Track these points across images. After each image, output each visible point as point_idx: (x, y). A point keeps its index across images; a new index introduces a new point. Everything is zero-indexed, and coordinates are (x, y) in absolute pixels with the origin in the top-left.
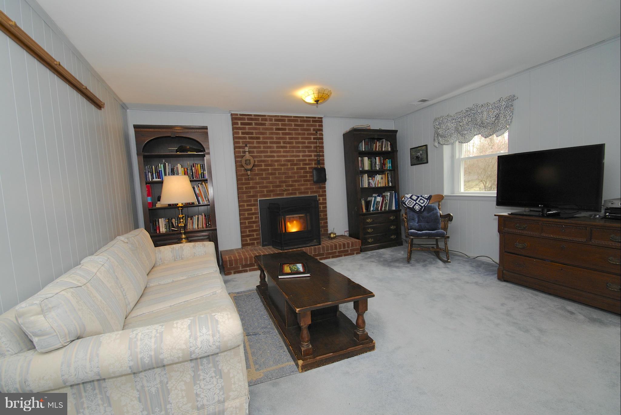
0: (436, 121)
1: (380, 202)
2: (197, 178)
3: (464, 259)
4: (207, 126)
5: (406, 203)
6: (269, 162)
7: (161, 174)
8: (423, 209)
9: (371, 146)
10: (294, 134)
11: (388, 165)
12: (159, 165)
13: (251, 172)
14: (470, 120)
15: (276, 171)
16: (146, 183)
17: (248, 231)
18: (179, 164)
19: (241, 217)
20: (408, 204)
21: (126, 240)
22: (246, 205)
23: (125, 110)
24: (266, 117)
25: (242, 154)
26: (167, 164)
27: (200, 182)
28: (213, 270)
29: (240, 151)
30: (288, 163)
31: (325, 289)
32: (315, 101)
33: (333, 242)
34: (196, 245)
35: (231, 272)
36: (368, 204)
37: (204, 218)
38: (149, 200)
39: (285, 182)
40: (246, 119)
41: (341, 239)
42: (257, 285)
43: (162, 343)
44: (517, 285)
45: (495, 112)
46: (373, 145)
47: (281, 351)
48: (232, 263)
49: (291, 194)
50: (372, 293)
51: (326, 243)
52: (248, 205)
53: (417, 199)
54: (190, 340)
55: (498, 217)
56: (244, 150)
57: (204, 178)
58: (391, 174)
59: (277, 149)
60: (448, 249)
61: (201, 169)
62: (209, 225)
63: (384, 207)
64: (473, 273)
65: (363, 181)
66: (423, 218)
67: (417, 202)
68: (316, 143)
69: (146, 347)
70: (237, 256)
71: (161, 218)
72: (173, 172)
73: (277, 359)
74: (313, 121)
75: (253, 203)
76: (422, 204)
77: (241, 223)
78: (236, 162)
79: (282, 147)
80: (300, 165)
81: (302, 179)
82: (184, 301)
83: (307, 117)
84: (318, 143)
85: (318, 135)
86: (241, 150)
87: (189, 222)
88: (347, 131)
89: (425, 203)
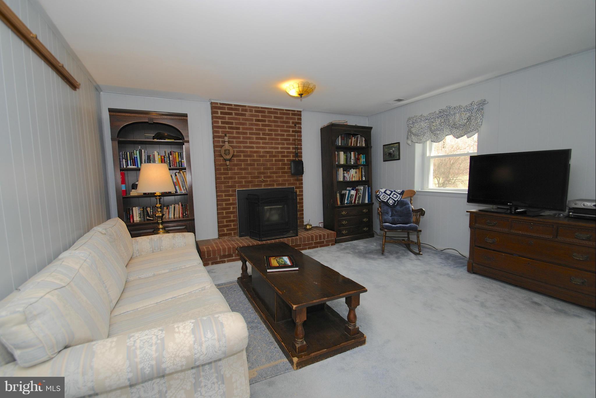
0: (410, 120)
1: (354, 195)
2: (175, 167)
3: (433, 252)
4: (187, 114)
5: (381, 197)
6: (248, 153)
7: (136, 161)
8: (396, 203)
9: (347, 141)
10: (273, 126)
11: (362, 160)
12: (134, 151)
13: (230, 162)
14: (443, 121)
15: (254, 162)
16: (121, 170)
17: (225, 221)
18: (156, 152)
19: (219, 207)
20: (382, 198)
21: (104, 232)
22: (224, 195)
23: (99, 92)
24: (247, 108)
25: (221, 144)
26: (143, 151)
27: (178, 171)
28: (197, 263)
29: (219, 140)
30: (267, 154)
31: (317, 284)
32: (299, 95)
33: (309, 233)
34: (175, 236)
35: (209, 263)
36: (343, 196)
37: (181, 208)
38: (123, 187)
39: (263, 173)
40: (226, 108)
41: (316, 230)
42: (238, 277)
43: (165, 351)
44: (485, 277)
45: (467, 115)
46: (349, 140)
47: (272, 347)
48: (210, 254)
49: (270, 185)
50: (365, 288)
51: (302, 234)
52: (226, 196)
53: (391, 194)
54: (194, 346)
55: (469, 213)
56: (223, 140)
57: (181, 166)
58: (365, 169)
59: (257, 140)
60: (420, 242)
61: (179, 157)
62: (186, 214)
63: (358, 200)
64: (443, 265)
65: (339, 174)
66: (396, 212)
67: (391, 196)
68: (295, 136)
69: (146, 356)
70: (215, 247)
71: (135, 207)
72: (149, 160)
73: (269, 356)
74: (293, 114)
75: (231, 193)
76: (395, 198)
77: (218, 214)
78: (215, 151)
79: (261, 139)
80: (279, 157)
81: (281, 171)
82: (171, 297)
83: (286, 110)
84: (296, 136)
85: (297, 128)
86: (221, 139)
87: (165, 211)
88: (324, 126)
89: (398, 198)
